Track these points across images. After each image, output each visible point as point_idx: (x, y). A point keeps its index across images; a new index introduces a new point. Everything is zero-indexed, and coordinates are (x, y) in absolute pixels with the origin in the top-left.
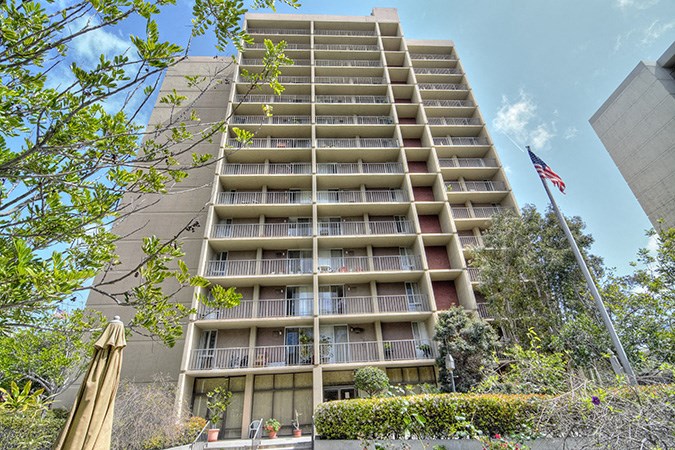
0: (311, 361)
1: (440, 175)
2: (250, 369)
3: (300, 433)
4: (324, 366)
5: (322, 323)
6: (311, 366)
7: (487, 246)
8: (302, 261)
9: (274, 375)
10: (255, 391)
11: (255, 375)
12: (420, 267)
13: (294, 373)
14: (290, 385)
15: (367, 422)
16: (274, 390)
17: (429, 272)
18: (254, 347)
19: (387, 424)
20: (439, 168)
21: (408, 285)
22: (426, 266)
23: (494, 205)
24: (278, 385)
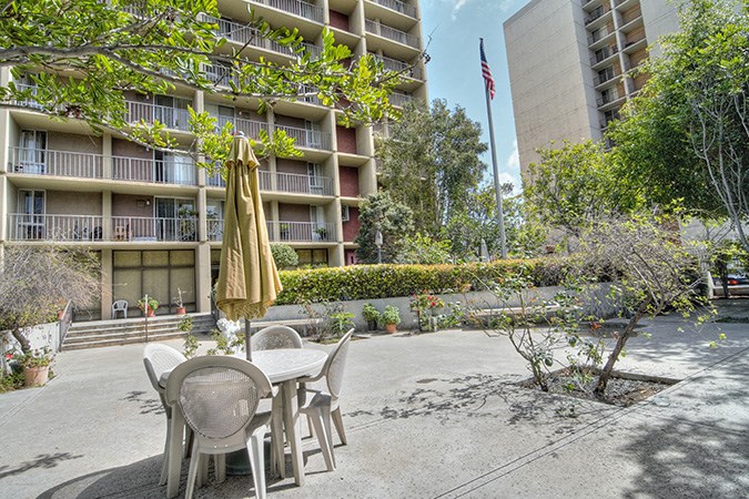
0: (195, 236)
1: (364, 40)
2: (106, 243)
3: (184, 311)
4: (213, 243)
5: (210, 197)
6: (195, 243)
7: (395, 137)
8: (175, 111)
9: (142, 251)
10: (115, 269)
11: (113, 251)
12: (329, 147)
13: (169, 251)
14: (165, 262)
15: (293, 290)
16: (142, 268)
17: (337, 155)
18: (110, 216)
19: (314, 290)
20: (364, 32)
21: (311, 165)
22: (335, 147)
23: (406, 93)
24: (148, 262)
